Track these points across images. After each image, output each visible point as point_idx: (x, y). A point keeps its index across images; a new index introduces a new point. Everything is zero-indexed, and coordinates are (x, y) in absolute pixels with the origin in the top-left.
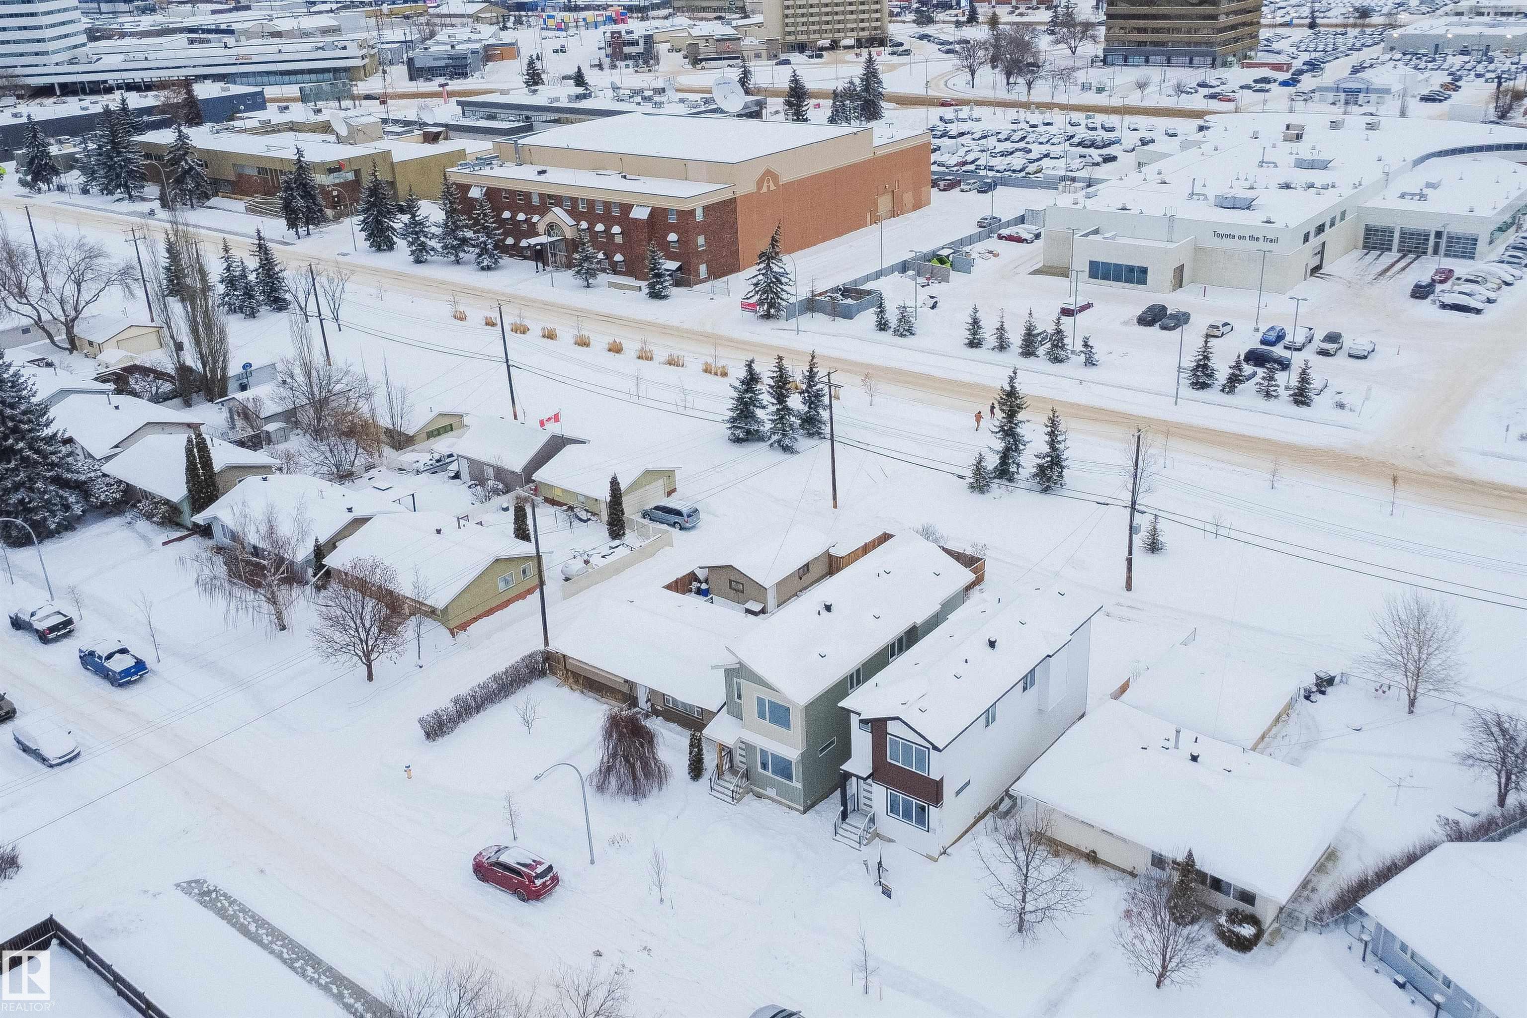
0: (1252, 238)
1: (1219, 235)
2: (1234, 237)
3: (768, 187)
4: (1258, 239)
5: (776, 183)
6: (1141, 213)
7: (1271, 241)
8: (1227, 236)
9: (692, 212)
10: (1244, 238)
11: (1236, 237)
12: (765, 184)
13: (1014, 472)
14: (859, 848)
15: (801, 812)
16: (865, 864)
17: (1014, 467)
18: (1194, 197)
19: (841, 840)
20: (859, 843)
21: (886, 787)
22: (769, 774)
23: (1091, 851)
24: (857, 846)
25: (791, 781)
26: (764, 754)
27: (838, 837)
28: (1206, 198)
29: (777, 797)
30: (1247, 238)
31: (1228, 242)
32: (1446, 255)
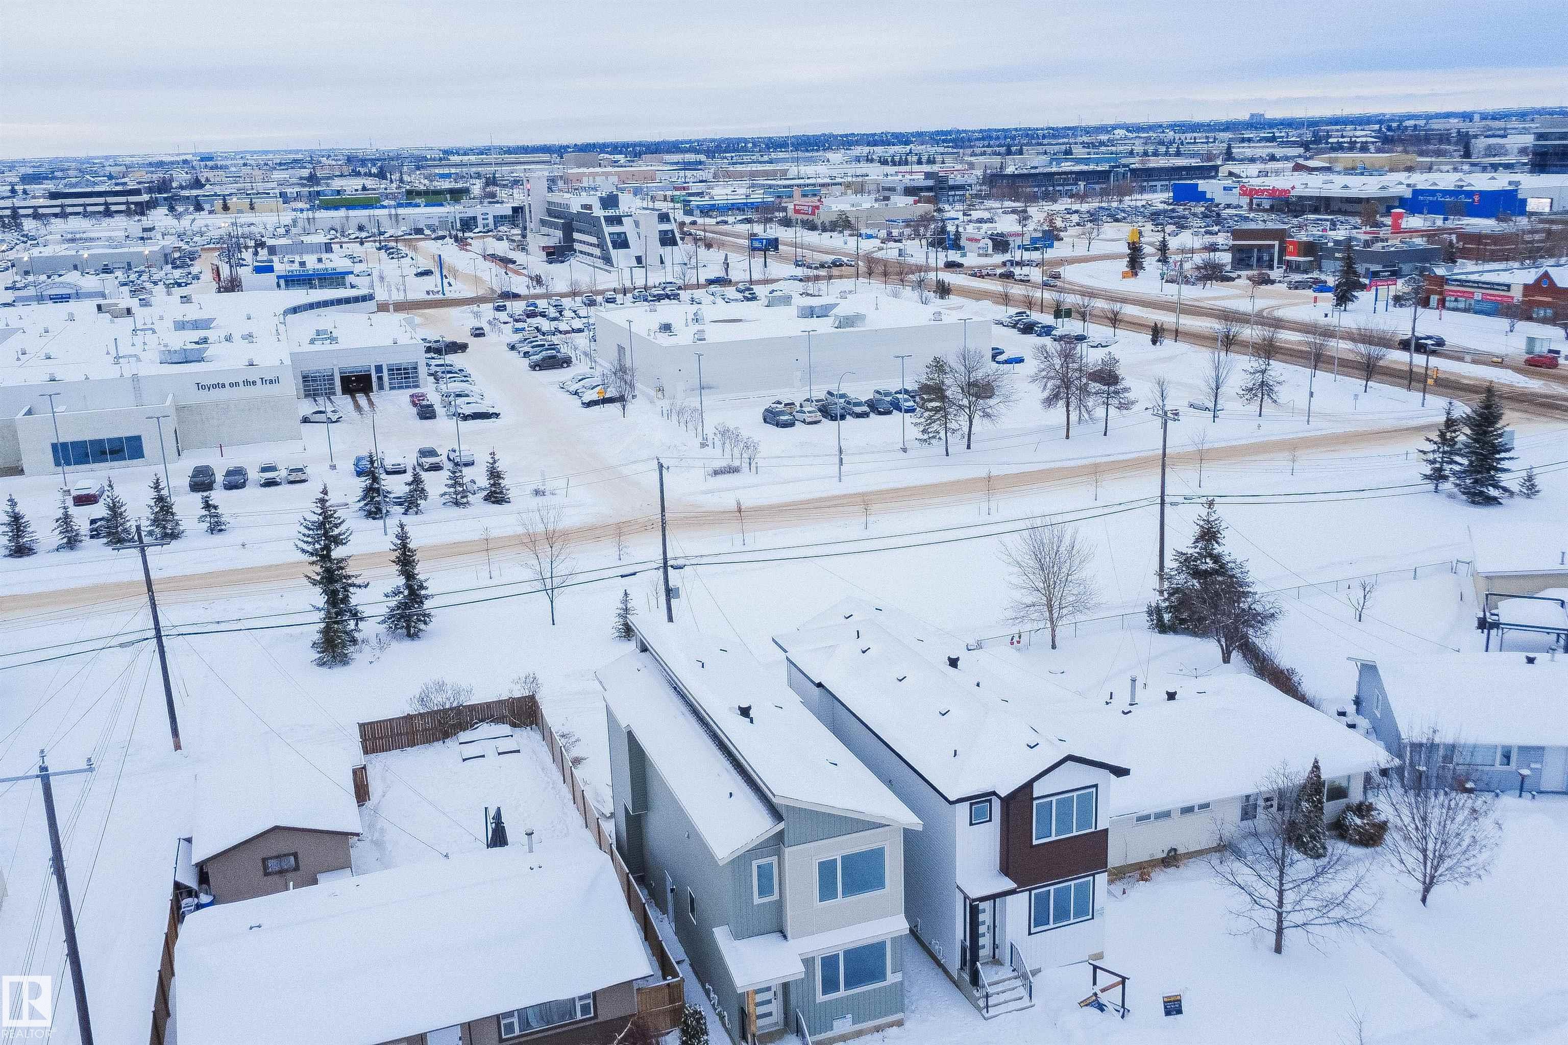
0: (247, 383)
1: (203, 387)
2: (223, 386)
4: (254, 383)
6: (87, 378)
7: (271, 382)
8: (215, 386)
10: (237, 384)
11: (227, 385)
13: (352, 630)
14: (1029, 1004)
15: (900, 1023)
16: (1086, 1005)
17: (352, 624)
18: (121, 360)
19: (997, 1013)
20: (1027, 997)
21: (1030, 890)
22: (842, 993)
23: (1170, 851)
24: (1026, 1002)
25: (883, 977)
26: (830, 962)
27: (992, 1011)
28: (139, 360)
29: (856, 1026)
30: (241, 384)
31: (215, 394)
32: (391, 388)
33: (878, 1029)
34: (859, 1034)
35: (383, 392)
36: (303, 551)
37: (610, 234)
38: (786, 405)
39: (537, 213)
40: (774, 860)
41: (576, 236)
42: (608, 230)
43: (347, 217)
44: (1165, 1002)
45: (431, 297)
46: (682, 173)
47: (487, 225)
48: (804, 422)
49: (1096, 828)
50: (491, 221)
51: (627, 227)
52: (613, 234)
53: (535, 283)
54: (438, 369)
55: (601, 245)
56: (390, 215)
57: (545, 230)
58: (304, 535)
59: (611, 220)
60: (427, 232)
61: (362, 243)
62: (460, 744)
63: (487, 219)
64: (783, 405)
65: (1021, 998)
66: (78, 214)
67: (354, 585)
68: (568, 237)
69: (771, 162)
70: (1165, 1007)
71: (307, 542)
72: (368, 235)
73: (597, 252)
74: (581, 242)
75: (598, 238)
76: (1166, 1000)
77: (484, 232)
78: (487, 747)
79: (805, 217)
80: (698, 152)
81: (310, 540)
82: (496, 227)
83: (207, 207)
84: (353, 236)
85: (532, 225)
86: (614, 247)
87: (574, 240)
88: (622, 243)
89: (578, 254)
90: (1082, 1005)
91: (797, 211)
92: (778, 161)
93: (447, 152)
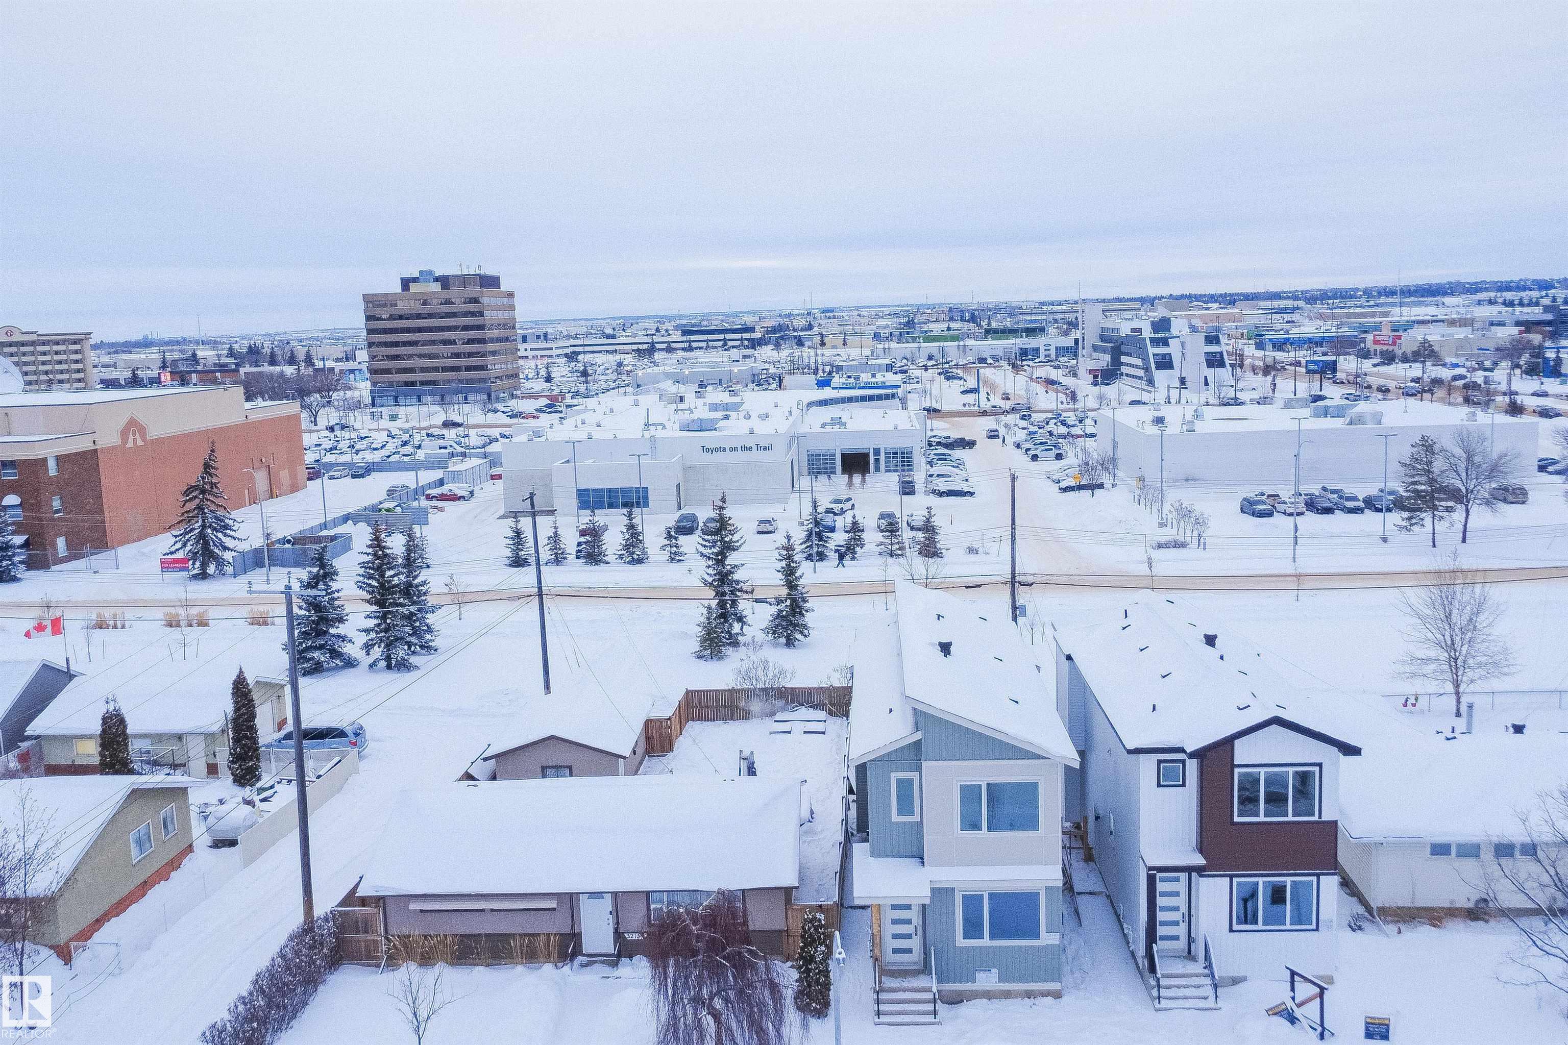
0: (745, 448)
1: (708, 450)
2: (725, 450)
3: (135, 440)
4: (750, 449)
5: (143, 437)
6: (615, 437)
7: (765, 449)
8: (718, 450)
9: (44, 461)
10: (736, 449)
11: (727, 449)
12: (131, 438)
13: (737, 634)
14: (1212, 1005)
15: (1057, 995)
16: (1275, 1014)
17: (736, 627)
18: (651, 427)
19: (1173, 1006)
20: (1212, 997)
21: (1231, 877)
22: (986, 941)
23: (1478, 902)
24: (1210, 1003)
25: (1037, 936)
26: (972, 902)
27: (1164, 1003)
28: (664, 427)
29: (1002, 984)
30: (739, 449)
31: (719, 457)
32: (886, 471)
33: (1029, 995)
34: (1007, 995)
35: (878, 474)
36: (702, 555)
37: (1154, 355)
38: (1269, 496)
39: (1092, 338)
40: (915, 775)
41: (1124, 359)
42: (1152, 350)
43: (919, 348)
44: (1367, 1023)
45: (967, 408)
46: (1269, 316)
47: (1049, 356)
48: (1285, 513)
49: (1320, 817)
50: (1053, 353)
51: (1174, 349)
52: (1158, 355)
53: (1069, 400)
54: (935, 457)
55: (1147, 369)
56: (959, 346)
57: (1095, 355)
58: (703, 539)
59: (1155, 342)
60: (990, 361)
61: (926, 370)
62: (775, 721)
63: (1049, 350)
64: (1266, 496)
65: (1206, 998)
66: (701, 348)
67: (741, 590)
68: (1116, 363)
69: (1377, 305)
70: (1367, 1029)
71: (705, 546)
72: (935, 363)
73: (1141, 373)
74: (1127, 365)
75: (1143, 359)
76: (1369, 1020)
77: (1044, 362)
78: (798, 728)
79: (1385, 348)
80: (1296, 298)
81: (707, 544)
82: (1057, 356)
83: (807, 343)
84: (921, 364)
85: (1084, 352)
86: (1157, 368)
87: (1122, 364)
88: (1165, 363)
89: (1124, 377)
90: (1270, 1013)
91: (1376, 342)
92: (1382, 305)
93: (1043, 304)
